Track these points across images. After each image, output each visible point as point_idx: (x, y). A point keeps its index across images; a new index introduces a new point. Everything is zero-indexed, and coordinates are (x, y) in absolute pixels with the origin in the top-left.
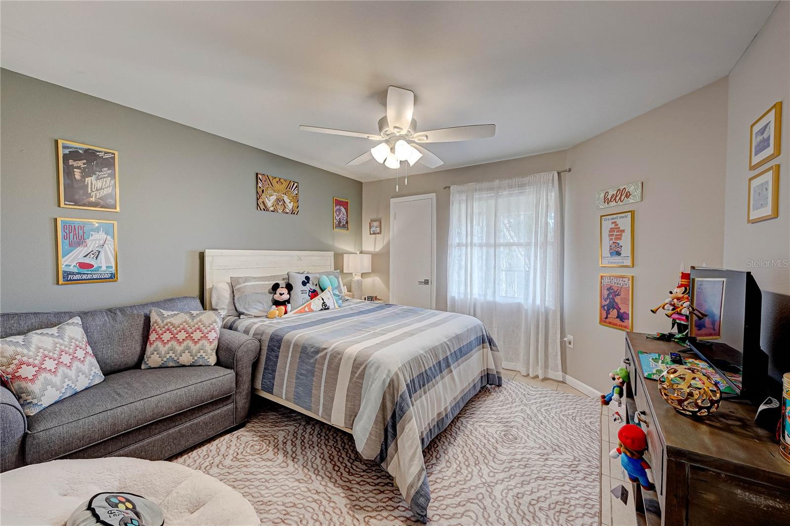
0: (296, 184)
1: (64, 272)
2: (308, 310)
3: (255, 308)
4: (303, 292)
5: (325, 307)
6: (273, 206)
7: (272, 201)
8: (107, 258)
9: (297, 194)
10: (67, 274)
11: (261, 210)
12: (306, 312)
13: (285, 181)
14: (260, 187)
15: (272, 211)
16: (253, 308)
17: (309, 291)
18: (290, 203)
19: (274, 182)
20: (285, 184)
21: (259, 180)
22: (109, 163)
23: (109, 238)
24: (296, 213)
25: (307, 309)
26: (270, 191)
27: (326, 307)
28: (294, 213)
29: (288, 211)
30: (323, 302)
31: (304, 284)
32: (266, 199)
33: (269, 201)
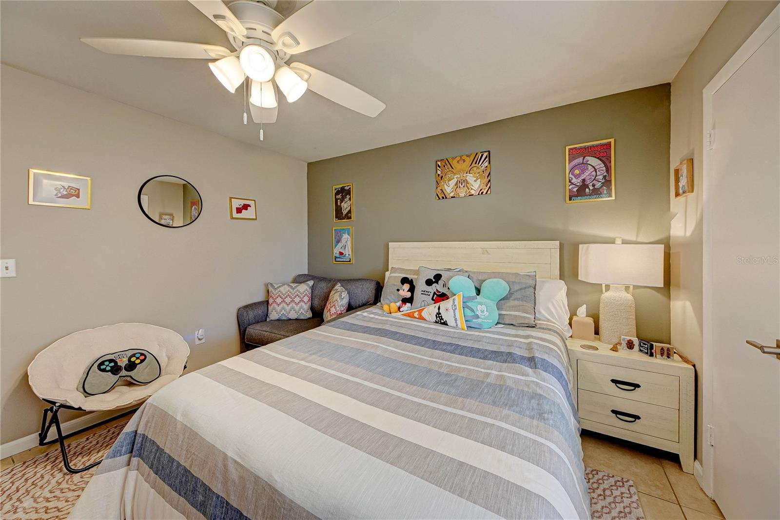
0: (485, 154)
1: (335, 257)
2: (417, 317)
3: (389, 299)
4: (424, 293)
5: (440, 320)
6: (452, 192)
7: (450, 188)
8: (349, 251)
9: (487, 167)
10: (336, 258)
11: (439, 199)
12: (415, 318)
13: (468, 156)
14: (439, 175)
15: (452, 197)
16: (387, 298)
17: (435, 293)
18: (475, 181)
19: (454, 163)
20: (469, 160)
21: (438, 168)
22: (349, 192)
23: (349, 237)
24: (484, 193)
25: (416, 315)
26: (449, 175)
27: (442, 321)
28: (482, 193)
29: (473, 192)
30: (438, 311)
31: (429, 283)
32: (445, 185)
33: (449, 186)
